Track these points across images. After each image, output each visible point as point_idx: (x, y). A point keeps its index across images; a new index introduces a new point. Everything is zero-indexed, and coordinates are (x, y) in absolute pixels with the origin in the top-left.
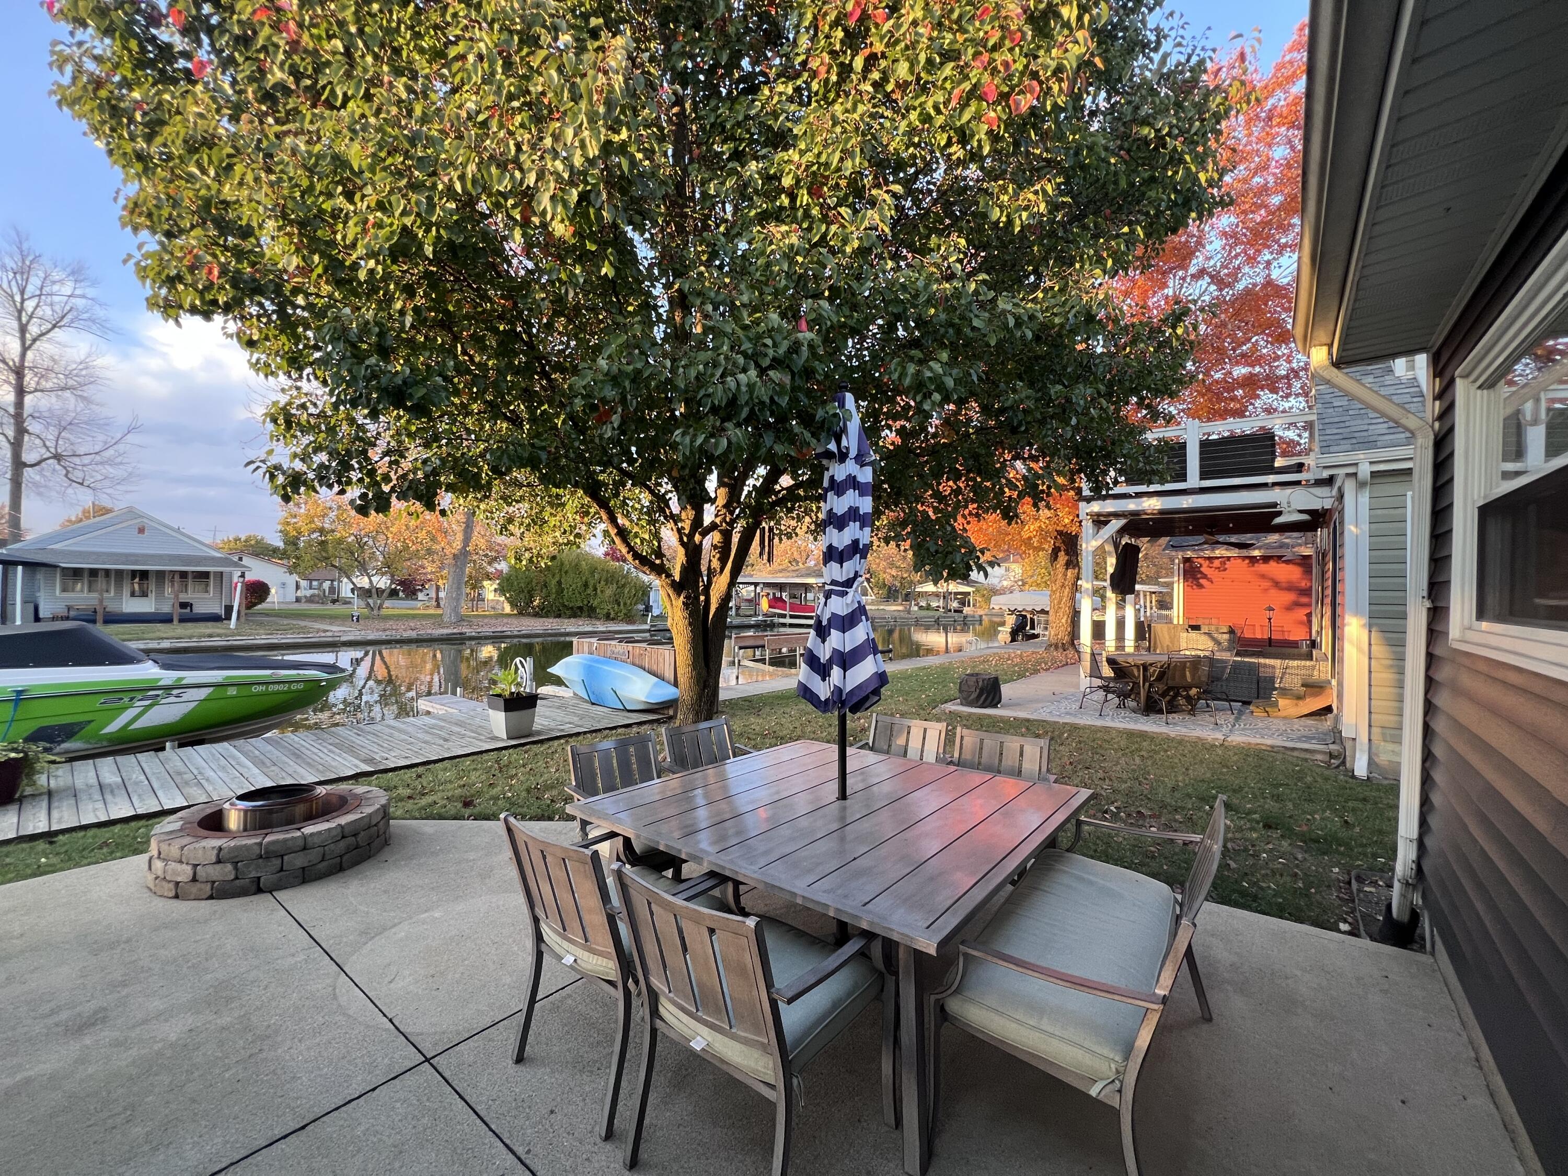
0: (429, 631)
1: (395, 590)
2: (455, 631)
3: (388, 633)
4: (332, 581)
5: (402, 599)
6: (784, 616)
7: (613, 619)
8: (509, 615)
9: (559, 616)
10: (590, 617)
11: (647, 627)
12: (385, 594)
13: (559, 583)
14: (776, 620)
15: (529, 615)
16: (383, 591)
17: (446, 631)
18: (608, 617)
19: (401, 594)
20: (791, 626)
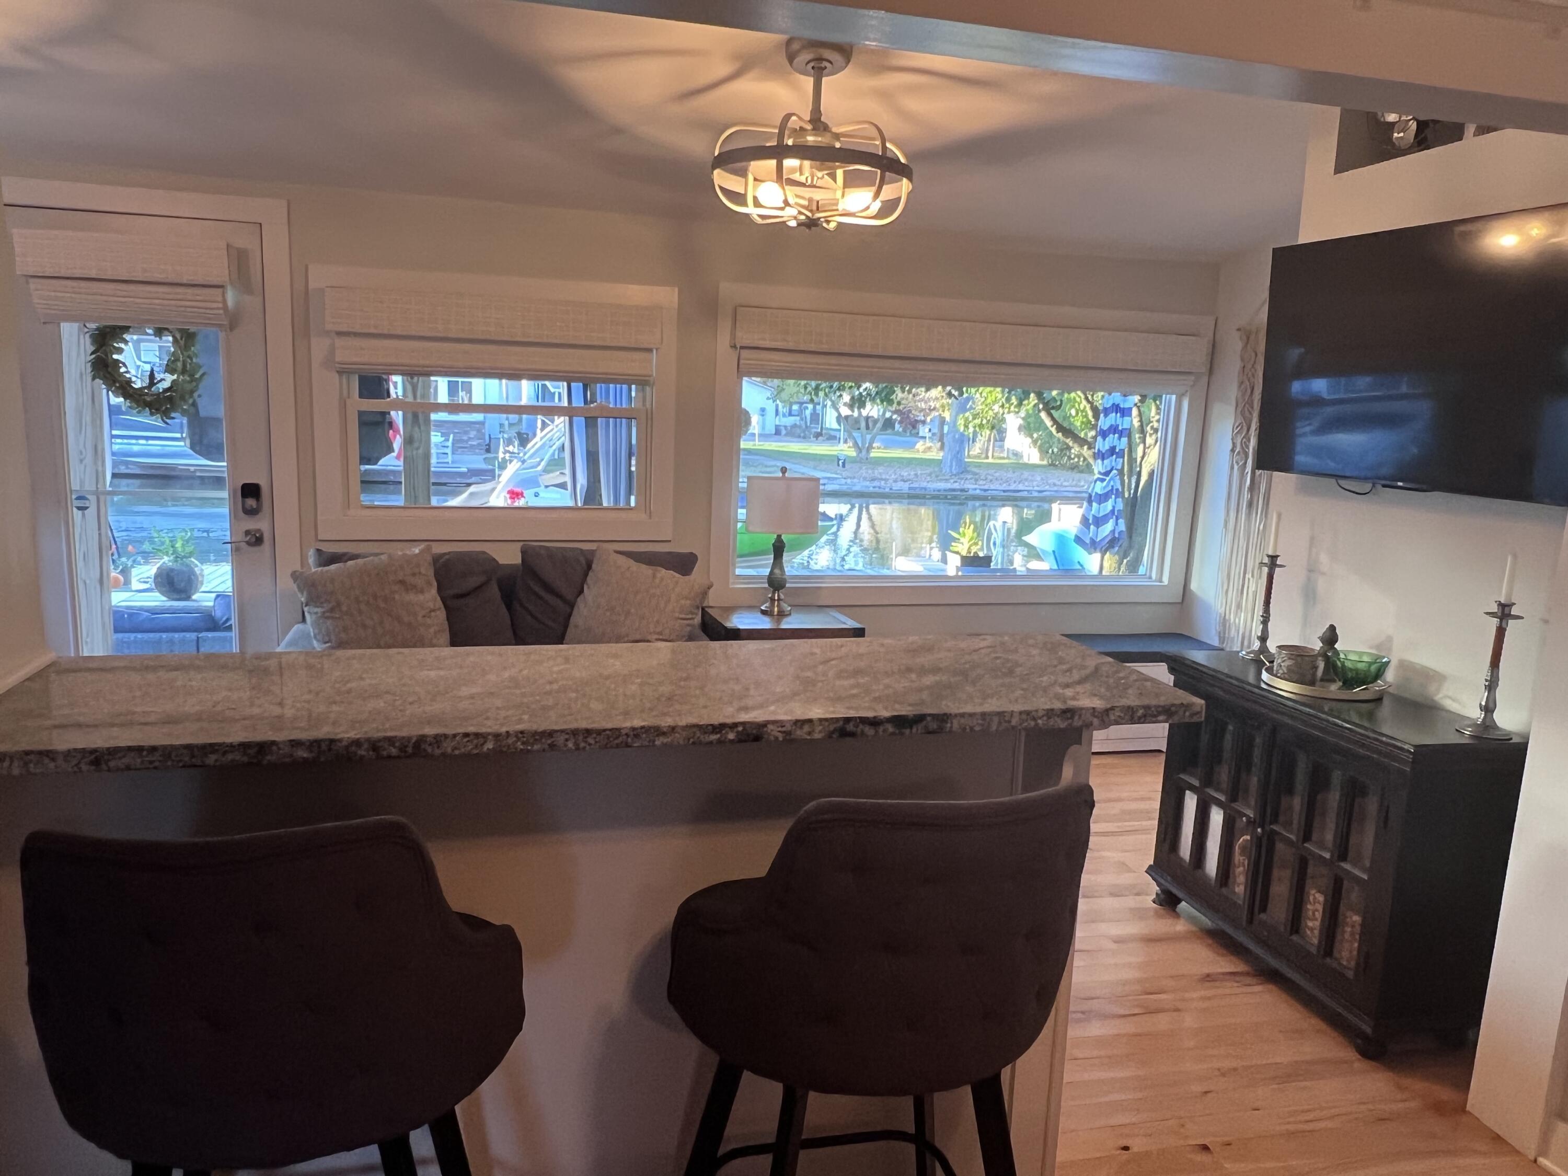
0: (924, 484)
1: (890, 419)
2: (956, 486)
3: (876, 483)
5: (898, 434)
8: (1035, 466)
12: (879, 425)
15: (1063, 467)
16: (876, 422)
17: (942, 485)
19: (897, 426)
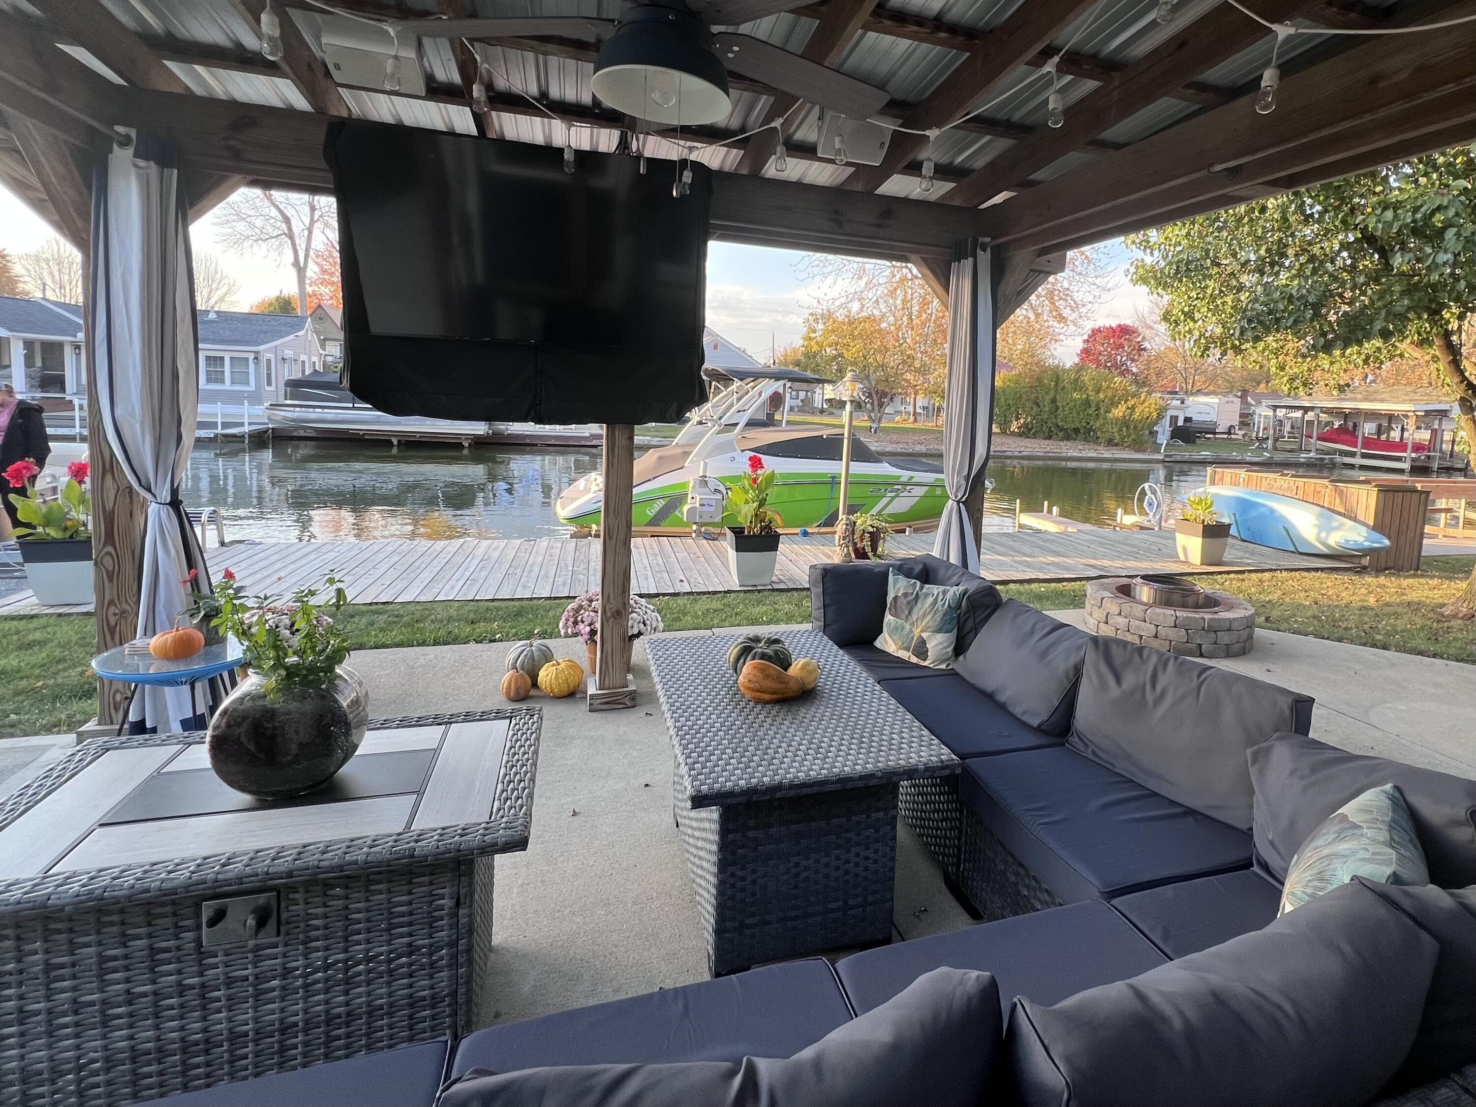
4: (807, 391)
6: (1353, 455)
7: (1117, 445)
9: (1049, 438)
10: (1086, 440)
11: (1160, 457)
13: (1054, 401)
14: (1338, 459)
18: (1110, 443)
20: (1363, 468)
